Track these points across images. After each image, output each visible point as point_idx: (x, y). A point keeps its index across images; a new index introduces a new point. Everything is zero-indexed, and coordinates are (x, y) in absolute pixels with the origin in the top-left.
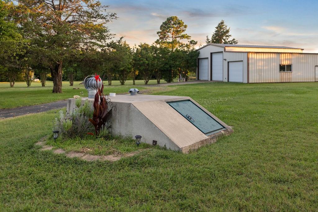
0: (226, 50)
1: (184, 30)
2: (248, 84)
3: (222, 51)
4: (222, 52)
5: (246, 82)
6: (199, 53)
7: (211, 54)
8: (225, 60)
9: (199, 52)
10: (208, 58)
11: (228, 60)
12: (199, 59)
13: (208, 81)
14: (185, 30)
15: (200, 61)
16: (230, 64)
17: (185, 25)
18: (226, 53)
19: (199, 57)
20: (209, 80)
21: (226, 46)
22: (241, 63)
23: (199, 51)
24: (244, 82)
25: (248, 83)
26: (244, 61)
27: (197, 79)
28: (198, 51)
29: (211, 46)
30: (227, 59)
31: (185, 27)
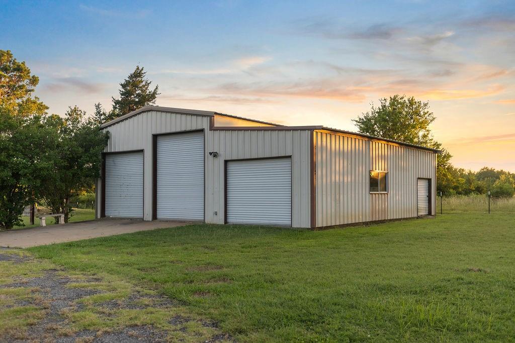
0: (216, 125)
1: (30, 91)
2: (316, 232)
3: (199, 127)
4: (202, 131)
5: (308, 225)
6: (107, 137)
7: (155, 137)
8: (215, 155)
9: (108, 132)
10: (142, 151)
11: (224, 155)
12: (105, 155)
13: (141, 221)
14: (32, 90)
15: (109, 161)
16: (232, 167)
17: (33, 77)
18: (217, 133)
19: (108, 149)
20: (148, 216)
21: (216, 113)
22: (285, 163)
23: (109, 129)
24: (295, 226)
25: (313, 228)
26: (296, 158)
27: (99, 216)
28: (104, 131)
29: (154, 113)
30: (221, 152)
31: (34, 81)
